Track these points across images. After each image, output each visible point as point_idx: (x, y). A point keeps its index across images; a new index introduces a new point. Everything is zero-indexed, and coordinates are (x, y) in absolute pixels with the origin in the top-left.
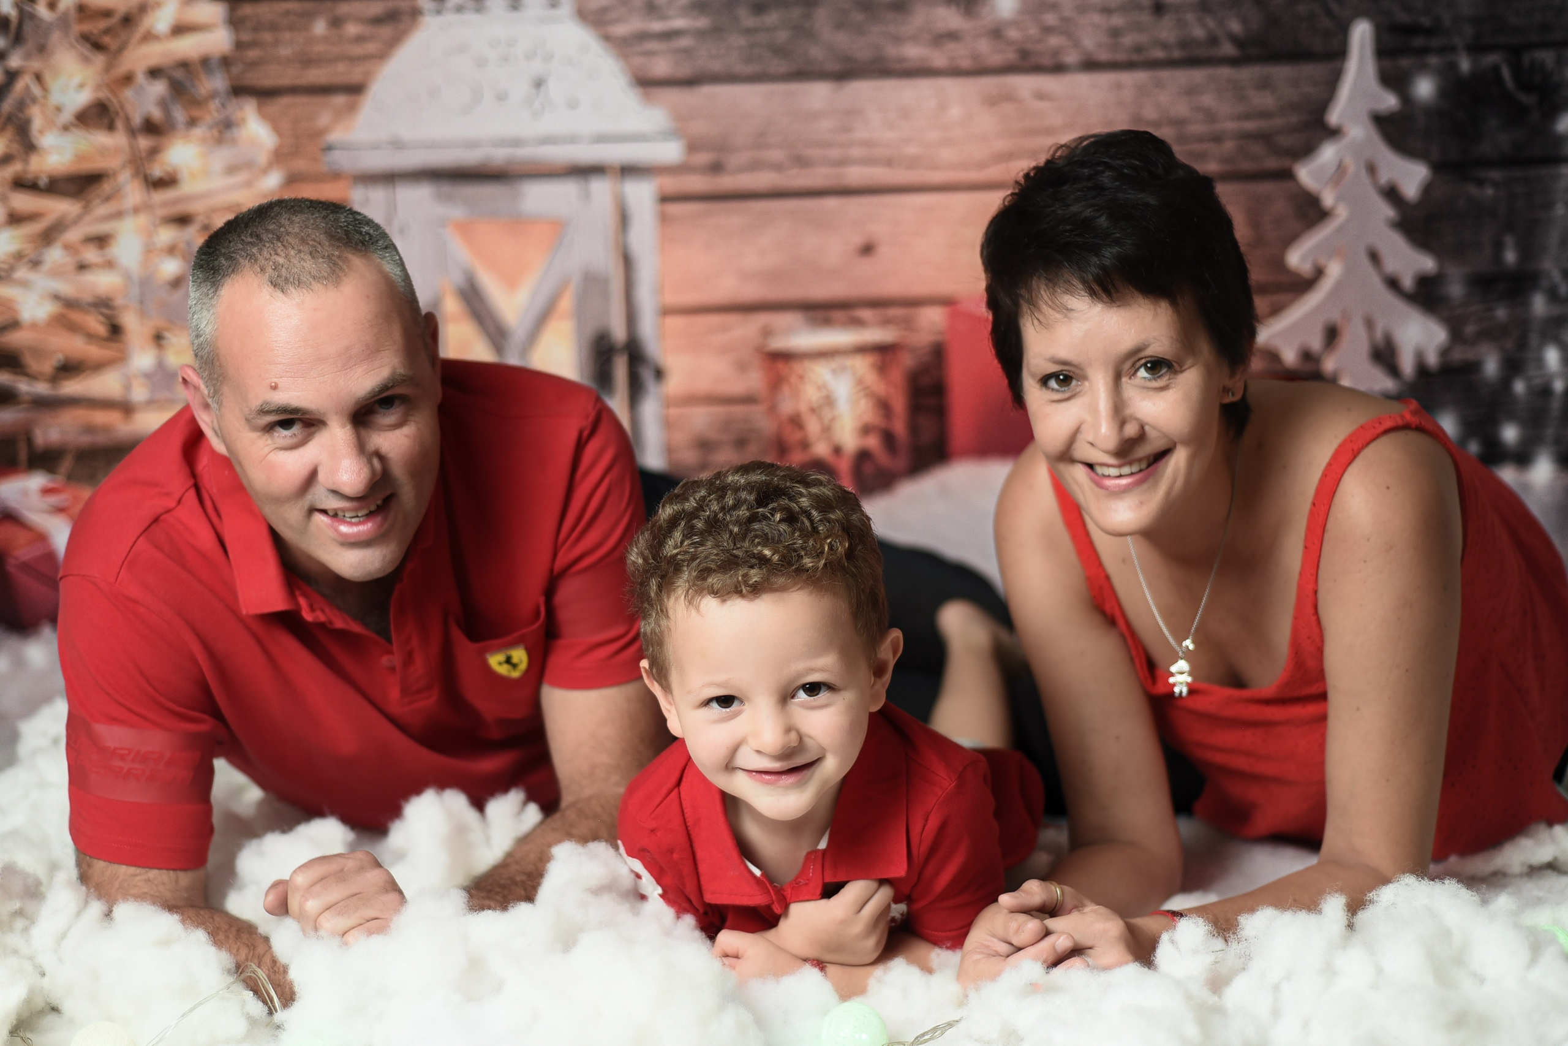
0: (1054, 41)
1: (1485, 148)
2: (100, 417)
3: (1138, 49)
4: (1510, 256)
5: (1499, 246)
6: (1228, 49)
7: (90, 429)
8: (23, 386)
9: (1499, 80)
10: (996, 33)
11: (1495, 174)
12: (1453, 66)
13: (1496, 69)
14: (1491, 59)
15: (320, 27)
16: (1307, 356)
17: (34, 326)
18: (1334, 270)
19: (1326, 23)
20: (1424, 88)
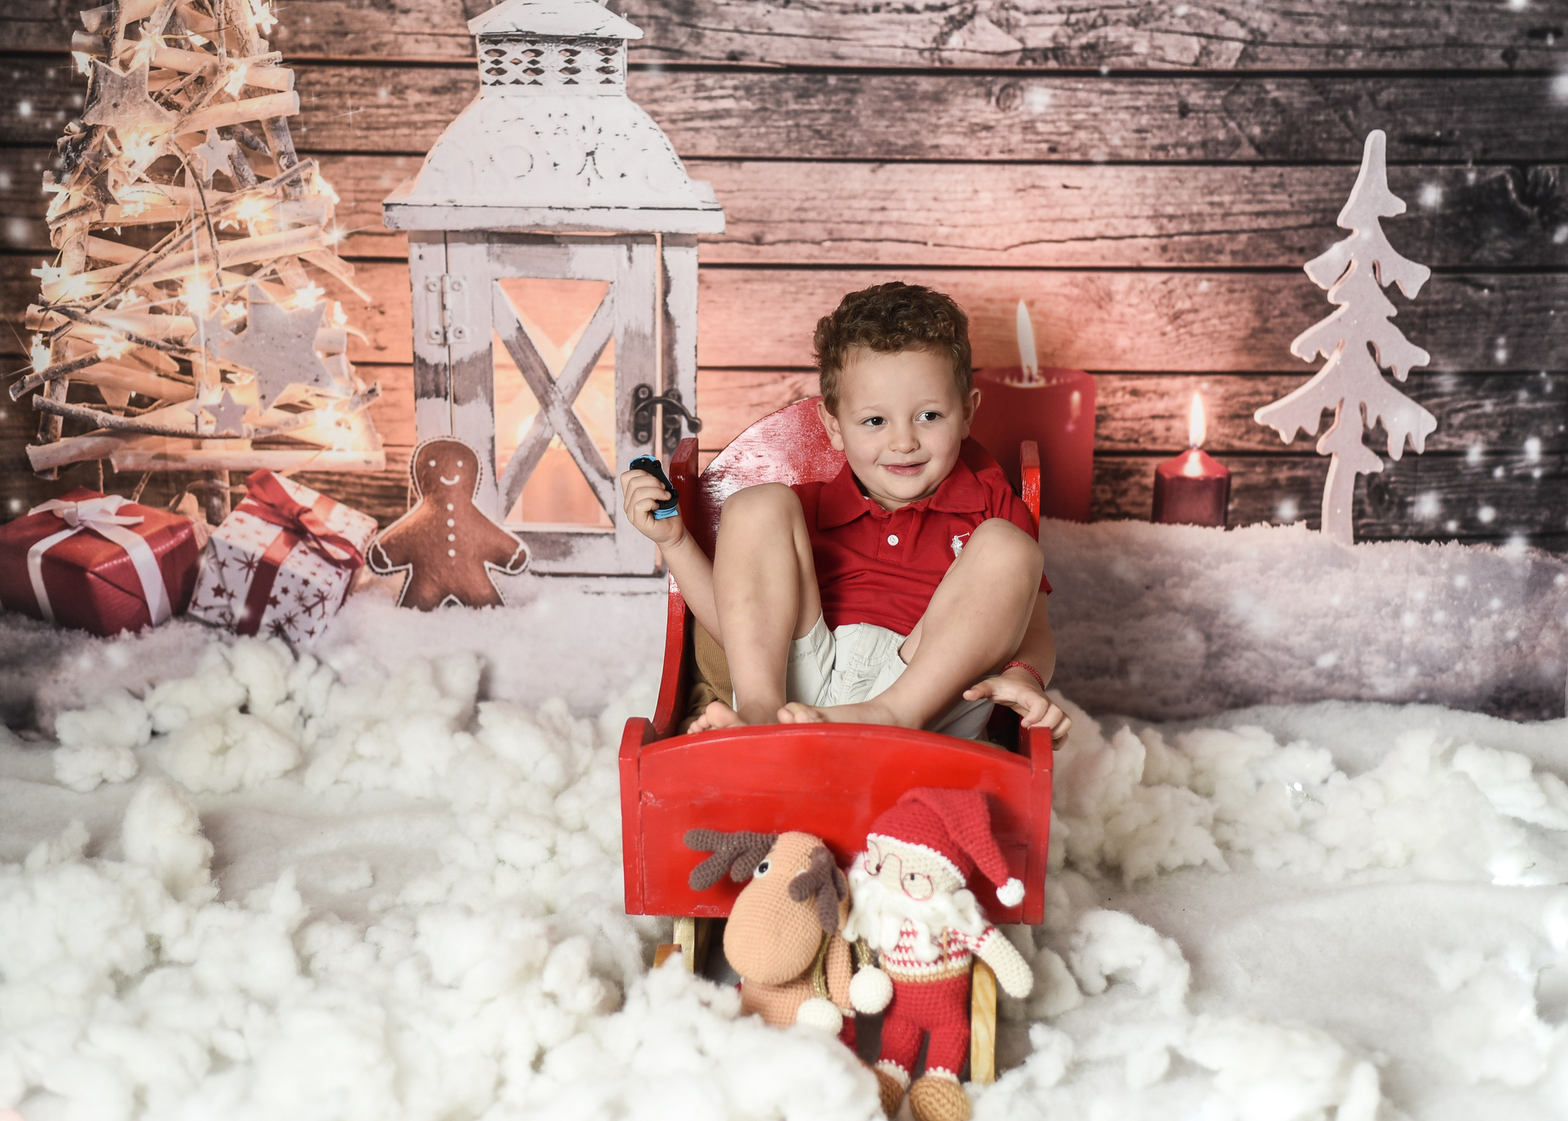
0: (1082, 135)
1: (1485, 254)
2: (172, 446)
3: (1163, 147)
4: (1501, 355)
5: (1491, 346)
6: (1249, 152)
7: (163, 457)
8: (100, 416)
9: (1504, 191)
10: (1028, 127)
11: (1492, 280)
12: (1460, 176)
13: (1502, 180)
14: (1498, 171)
15: (383, 95)
16: (1302, 435)
17: (109, 360)
18: (1334, 360)
19: (1341, 130)
20: (1431, 196)
